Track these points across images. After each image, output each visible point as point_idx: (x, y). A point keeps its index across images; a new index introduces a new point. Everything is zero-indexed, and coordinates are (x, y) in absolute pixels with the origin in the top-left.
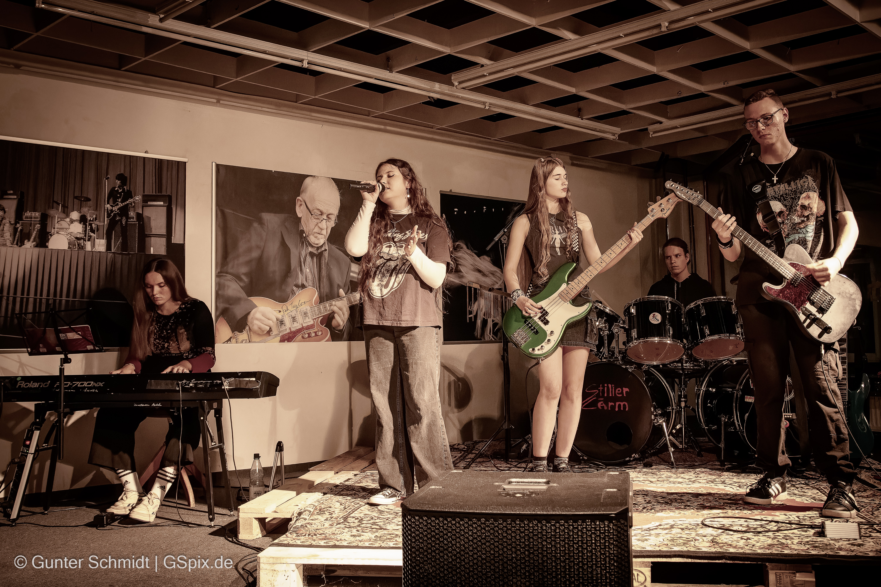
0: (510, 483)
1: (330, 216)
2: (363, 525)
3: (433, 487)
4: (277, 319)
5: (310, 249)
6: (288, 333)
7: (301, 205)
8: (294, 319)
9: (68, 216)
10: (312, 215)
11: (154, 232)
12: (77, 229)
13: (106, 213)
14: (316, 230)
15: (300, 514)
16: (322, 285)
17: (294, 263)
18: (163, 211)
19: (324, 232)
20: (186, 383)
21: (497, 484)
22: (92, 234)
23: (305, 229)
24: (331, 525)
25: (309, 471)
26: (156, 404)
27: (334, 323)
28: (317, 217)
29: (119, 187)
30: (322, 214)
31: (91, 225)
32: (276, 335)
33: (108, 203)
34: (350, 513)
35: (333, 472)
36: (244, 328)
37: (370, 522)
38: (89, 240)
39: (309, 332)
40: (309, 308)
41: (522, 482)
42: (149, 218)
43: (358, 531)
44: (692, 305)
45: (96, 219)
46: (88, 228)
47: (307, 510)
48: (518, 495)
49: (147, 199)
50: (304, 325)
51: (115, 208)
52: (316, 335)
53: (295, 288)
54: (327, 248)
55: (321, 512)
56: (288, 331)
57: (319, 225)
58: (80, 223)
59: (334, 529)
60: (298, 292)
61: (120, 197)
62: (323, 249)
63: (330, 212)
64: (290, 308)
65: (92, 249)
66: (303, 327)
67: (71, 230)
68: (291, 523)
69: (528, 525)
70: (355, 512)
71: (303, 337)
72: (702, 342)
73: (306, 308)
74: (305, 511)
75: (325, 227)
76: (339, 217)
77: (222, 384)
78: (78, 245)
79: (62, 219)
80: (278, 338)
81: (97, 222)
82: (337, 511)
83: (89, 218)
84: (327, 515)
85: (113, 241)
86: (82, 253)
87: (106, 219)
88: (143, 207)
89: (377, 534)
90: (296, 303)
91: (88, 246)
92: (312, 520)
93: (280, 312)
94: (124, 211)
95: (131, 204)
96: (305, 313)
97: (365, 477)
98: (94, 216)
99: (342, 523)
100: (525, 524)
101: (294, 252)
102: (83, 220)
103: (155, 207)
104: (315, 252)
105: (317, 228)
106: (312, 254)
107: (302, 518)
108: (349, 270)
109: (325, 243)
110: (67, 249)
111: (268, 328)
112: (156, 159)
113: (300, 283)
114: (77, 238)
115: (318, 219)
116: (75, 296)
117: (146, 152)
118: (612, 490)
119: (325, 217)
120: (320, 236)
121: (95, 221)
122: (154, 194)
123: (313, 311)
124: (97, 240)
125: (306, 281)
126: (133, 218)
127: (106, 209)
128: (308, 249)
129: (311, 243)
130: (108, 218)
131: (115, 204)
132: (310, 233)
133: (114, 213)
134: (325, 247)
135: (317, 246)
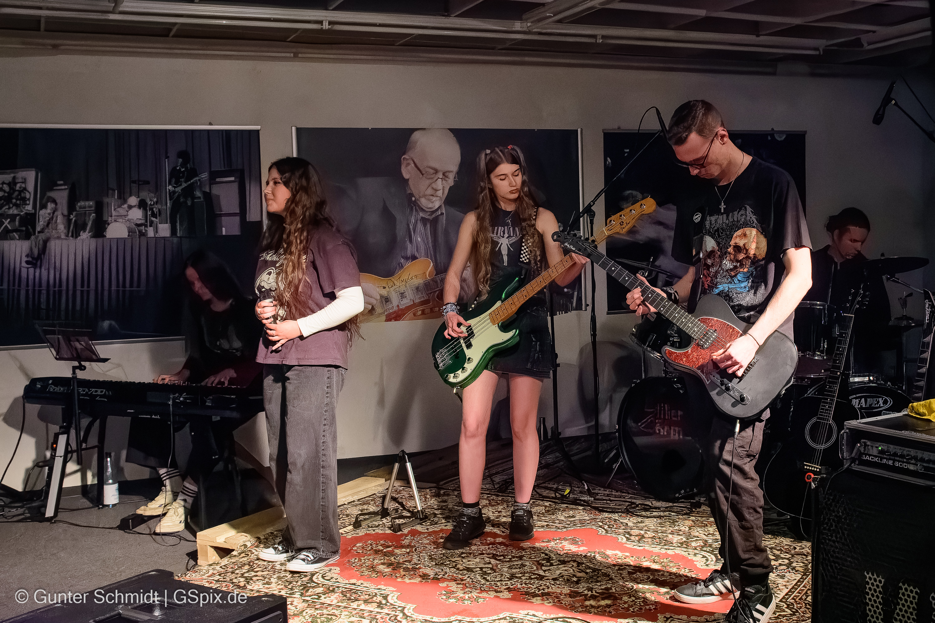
1: (447, 174)
4: (382, 296)
5: (421, 214)
6: (395, 312)
7: (408, 165)
8: (402, 295)
9: (125, 201)
10: (423, 175)
11: (225, 210)
13: (168, 196)
16: (438, 254)
17: (401, 233)
18: (234, 188)
20: (177, 397)
22: (154, 219)
29: (181, 166)
31: (151, 209)
32: (381, 314)
33: (170, 184)
38: (151, 226)
39: (422, 309)
42: (218, 197)
46: (149, 213)
49: (214, 176)
50: (416, 301)
52: (432, 312)
53: (402, 261)
54: (444, 212)
56: (395, 309)
58: (140, 208)
60: (409, 264)
61: (182, 177)
62: (439, 212)
63: (448, 169)
64: (397, 283)
65: (155, 235)
66: (414, 304)
67: (130, 217)
71: (414, 315)
73: (417, 281)
75: (441, 187)
78: (139, 232)
79: (119, 206)
80: (384, 318)
81: (159, 206)
83: (149, 203)
85: (178, 224)
86: (143, 240)
87: (168, 202)
88: (210, 185)
90: (405, 276)
91: (151, 233)
93: (384, 288)
94: (189, 192)
95: (197, 183)
98: (155, 200)
101: (400, 218)
103: (224, 184)
104: (428, 217)
105: (429, 189)
110: (126, 236)
111: (370, 307)
113: (409, 253)
114: (138, 225)
115: (430, 179)
116: (139, 286)
117: (211, 123)
119: (440, 176)
121: (157, 204)
122: (223, 169)
123: (427, 284)
124: (159, 225)
125: (417, 250)
126: (199, 198)
127: (168, 190)
128: (418, 214)
129: (423, 207)
130: (170, 200)
131: (178, 183)
132: (421, 196)
133: (177, 194)
134: (442, 211)
135: (430, 210)
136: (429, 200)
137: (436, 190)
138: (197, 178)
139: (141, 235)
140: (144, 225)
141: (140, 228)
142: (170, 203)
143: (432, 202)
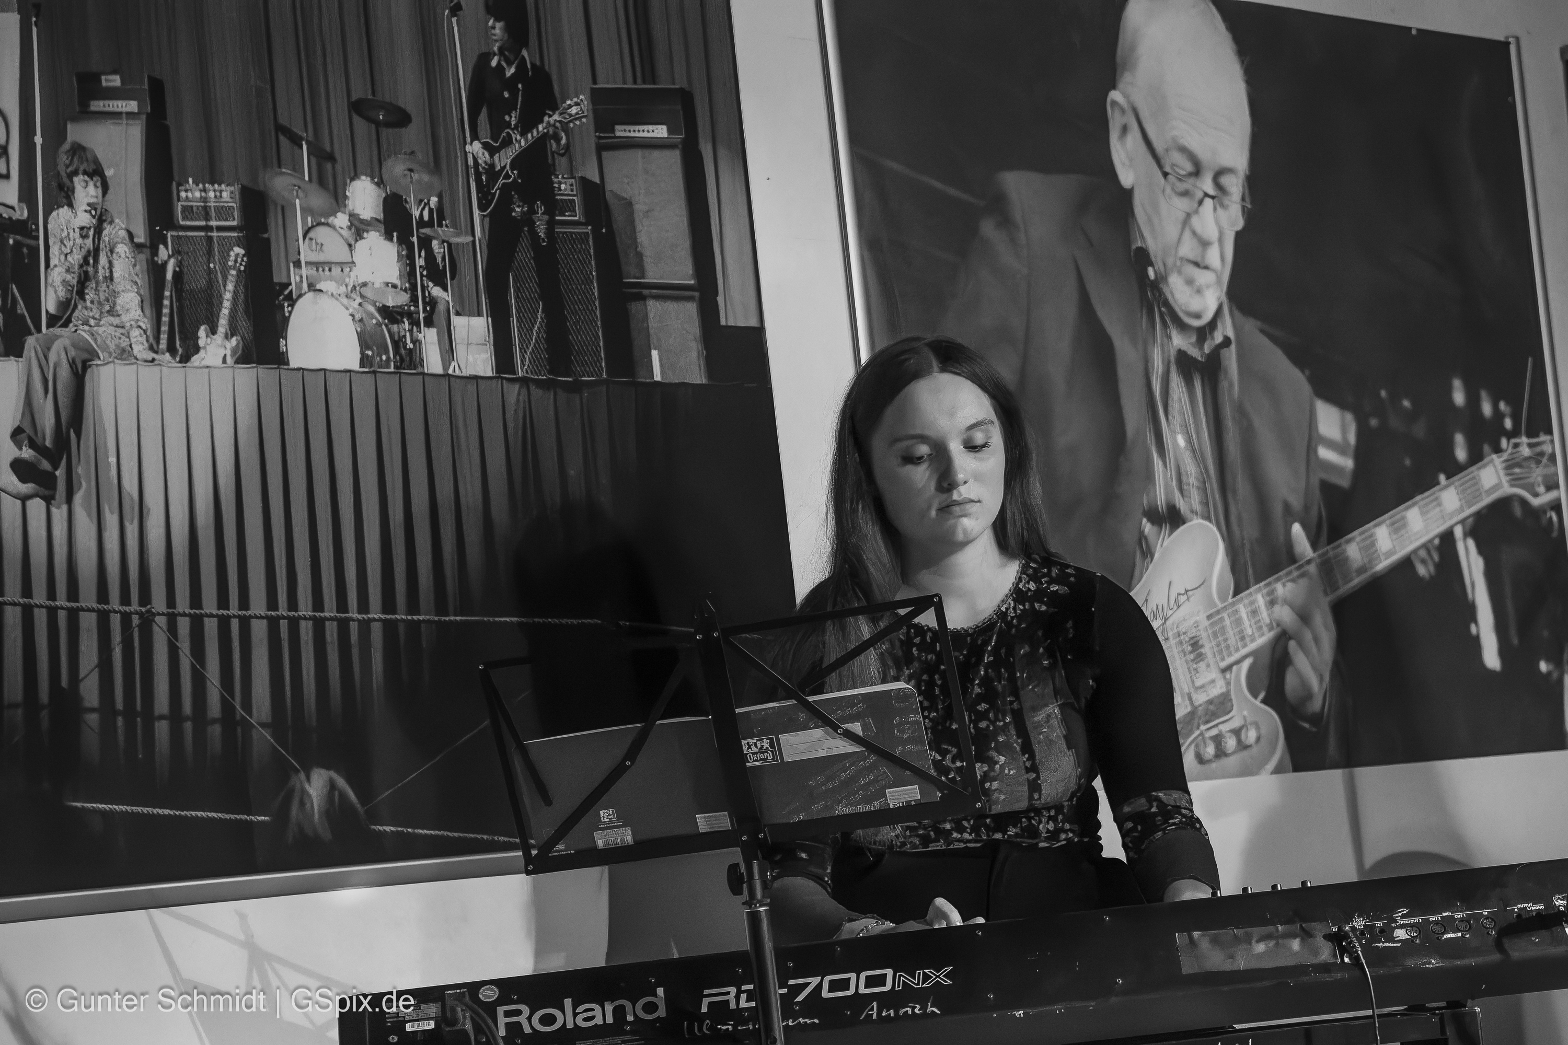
1: (1223, 181)
5: (1179, 341)
7: (1125, 129)
9: (339, 199)
10: (1165, 175)
11: (652, 273)
13: (473, 185)
14: (1188, 249)
16: (1233, 510)
18: (671, 172)
19: (1213, 257)
20: (1370, 929)
22: (436, 291)
23: (1150, 244)
27: (1292, 686)
28: (1182, 187)
29: (502, 53)
30: (1198, 168)
31: (425, 243)
33: (475, 137)
38: (429, 323)
40: (1202, 618)
42: (628, 207)
46: (420, 262)
49: (609, 111)
51: (504, 159)
52: (1242, 746)
53: (1147, 527)
54: (1231, 334)
61: (510, 106)
62: (1218, 336)
65: (446, 366)
66: (1194, 710)
67: (360, 274)
71: (1199, 757)
75: (1214, 232)
78: (398, 343)
79: (320, 220)
83: (416, 213)
85: (514, 320)
86: (413, 385)
87: (477, 213)
88: (601, 149)
90: (1159, 596)
94: (535, 174)
95: (557, 138)
96: (1195, 645)
98: (434, 200)
101: (1125, 351)
102: (395, 218)
103: (639, 153)
104: (1194, 352)
105: (1188, 238)
109: (1219, 311)
110: (355, 365)
113: (1161, 499)
114: (389, 315)
115: (1185, 194)
119: (1208, 185)
120: (1203, 278)
122: (630, 86)
123: (1218, 632)
124: (457, 321)
125: (1181, 490)
126: (570, 206)
127: (471, 162)
128: (1169, 337)
129: (1177, 309)
130: (482, 208)
132: (1170, 262)
133: (500, 182)
134: (1224, 328)
135: (1196, 323)
136: (1190, 282)
137: (1205, 244)
138: (556, 117)
139: (402, 360)
140: (410, 315)
141: (395, 328)
142: (483, 218)
143: (1199, 291)
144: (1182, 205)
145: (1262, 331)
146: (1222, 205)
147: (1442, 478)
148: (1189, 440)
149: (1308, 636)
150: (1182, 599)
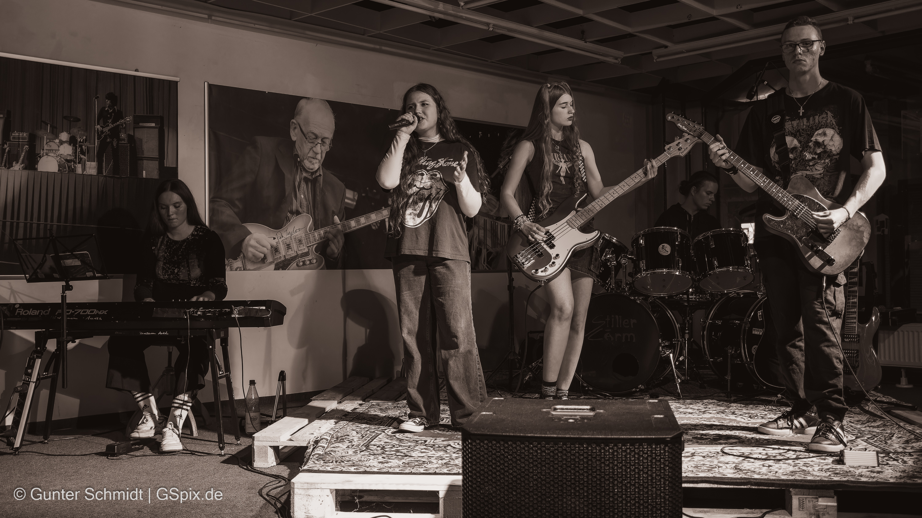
0: (555, 409)
1: (324, 140)
2: (387, 453)
3: (484, 413)
4: (272, 247)
5: (305, 174)
6: (283, 261)
7: (295, 128)
8: (288, 247)
9: (57, 137)
10: (306, 138)
11: (146, 154)
12: (67, 150)
13: (96, 135)
14: (311, 154)
15: (317, 442)
16: (316, 212)
17: (288, 189)
18: (155, 133)
19: (319, 157)
20: (193, 311)
21: (544, 410)
22: (82, 156)
23: (299, 153)
24: (354, 452)
25: (311, 401)
26: (162, 332)
27: (329, 250)
28: (311, 141)
29: (109, 107)
30: (317, 137)
31: (81, 146)
32: (271, 263)
33: (98, 124)
34: (369, 442)
35: (336, 402)
36: (239, 255)
37: (393, 449)
38: (79, 163)
39: (304, 260)
40: (303, 235)
41: (566, 409)
42: (141, 140)
43: (383, 458)
44: (701, 237)
45: (86, 140)
46: (78, 150)
47: (324, 438)
48: (571, 421)
49: (138, 120)
50: (300, 252)
51: (106, 129)
52: (311, 263)
53: (289, 215)
54: (321, 173)
55: (340, 440)
56: (283, 259)
57: (314, 149)
58: (70, 144)
59: (359, 456)
60: (294, 217)
61: (110, 118)
62: (318, 174)
63: (326, 135)
64: (285, 235)
65: (83, 172)
66: (297, 255)
67: (61, 152)
68: (308, 451)
69: (587, 448)
70: (375, 440)
71: (297, 265)
72: (710, 274)
73: (300, 234)
74: (322, 439)
75: (319, 151)
76: (334, 141)
77: (231, 312)
78: (69, 167)
79: (51, 140)
80: (273, 266)
81: (87, 144)
82: (356, 439)
83: (79, 140)
84: (347, 444)
85: (104, 163)
86: (73, 176)
87: (96, 140)
88: (134, 128)
89: (404, 461)
90: (290, 229)
91: (79, 169)
92: (334, 447)
93: (274, 238)
94: (115, 132)
95: (122, 125)
96: (300, 241)
97: (370, 407)
98: (84, 137)
99: (365, 450)
100: (584, 447)
101: (288, 176)
102: (72, 141)
103: (146, 129)
104: (310, 177)
105: (311, 152)
106: (306, 180)
107: (320, 446)
108: (344, 197)
109: (319, 169)
110: (57, 171)
111: (262, 255)
112: (146, 78)
113: (294, 208)
114: (68, 161)
115: (312, 143)
116: (66, 221)
117: (137, 70)
118: (659, 416)
119: (320, 141)
120: (314, 161)
121: (85, 143)
122: (146, 115)
123: (307, 238)
124: (87, 163)
125: (301, 207)
126: (124, 140)
127: (96, 129)
128: (302, 173)
129: (306, 168)
130: (98, 139)
131: (105, 125)
132: (305, 157)
133: (104, 134)
134: (320, 172)
135: (311, 171)
136: (311, 162)
137: (317, 154)
138: (123, 121)
139: (70, 170)
140: (74, 161)
141: (69, 164)
142: (98, 142)
143: (313, 164)
144: (310, 145)
145: (331, 173)
146: (323, 145)
147: (383, 208)
148: (305, 196)
149: (336, 241)
150: (297, 231)
